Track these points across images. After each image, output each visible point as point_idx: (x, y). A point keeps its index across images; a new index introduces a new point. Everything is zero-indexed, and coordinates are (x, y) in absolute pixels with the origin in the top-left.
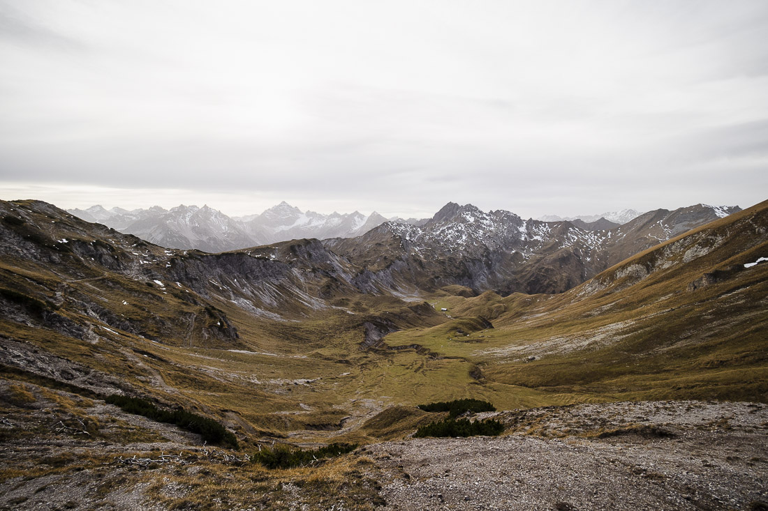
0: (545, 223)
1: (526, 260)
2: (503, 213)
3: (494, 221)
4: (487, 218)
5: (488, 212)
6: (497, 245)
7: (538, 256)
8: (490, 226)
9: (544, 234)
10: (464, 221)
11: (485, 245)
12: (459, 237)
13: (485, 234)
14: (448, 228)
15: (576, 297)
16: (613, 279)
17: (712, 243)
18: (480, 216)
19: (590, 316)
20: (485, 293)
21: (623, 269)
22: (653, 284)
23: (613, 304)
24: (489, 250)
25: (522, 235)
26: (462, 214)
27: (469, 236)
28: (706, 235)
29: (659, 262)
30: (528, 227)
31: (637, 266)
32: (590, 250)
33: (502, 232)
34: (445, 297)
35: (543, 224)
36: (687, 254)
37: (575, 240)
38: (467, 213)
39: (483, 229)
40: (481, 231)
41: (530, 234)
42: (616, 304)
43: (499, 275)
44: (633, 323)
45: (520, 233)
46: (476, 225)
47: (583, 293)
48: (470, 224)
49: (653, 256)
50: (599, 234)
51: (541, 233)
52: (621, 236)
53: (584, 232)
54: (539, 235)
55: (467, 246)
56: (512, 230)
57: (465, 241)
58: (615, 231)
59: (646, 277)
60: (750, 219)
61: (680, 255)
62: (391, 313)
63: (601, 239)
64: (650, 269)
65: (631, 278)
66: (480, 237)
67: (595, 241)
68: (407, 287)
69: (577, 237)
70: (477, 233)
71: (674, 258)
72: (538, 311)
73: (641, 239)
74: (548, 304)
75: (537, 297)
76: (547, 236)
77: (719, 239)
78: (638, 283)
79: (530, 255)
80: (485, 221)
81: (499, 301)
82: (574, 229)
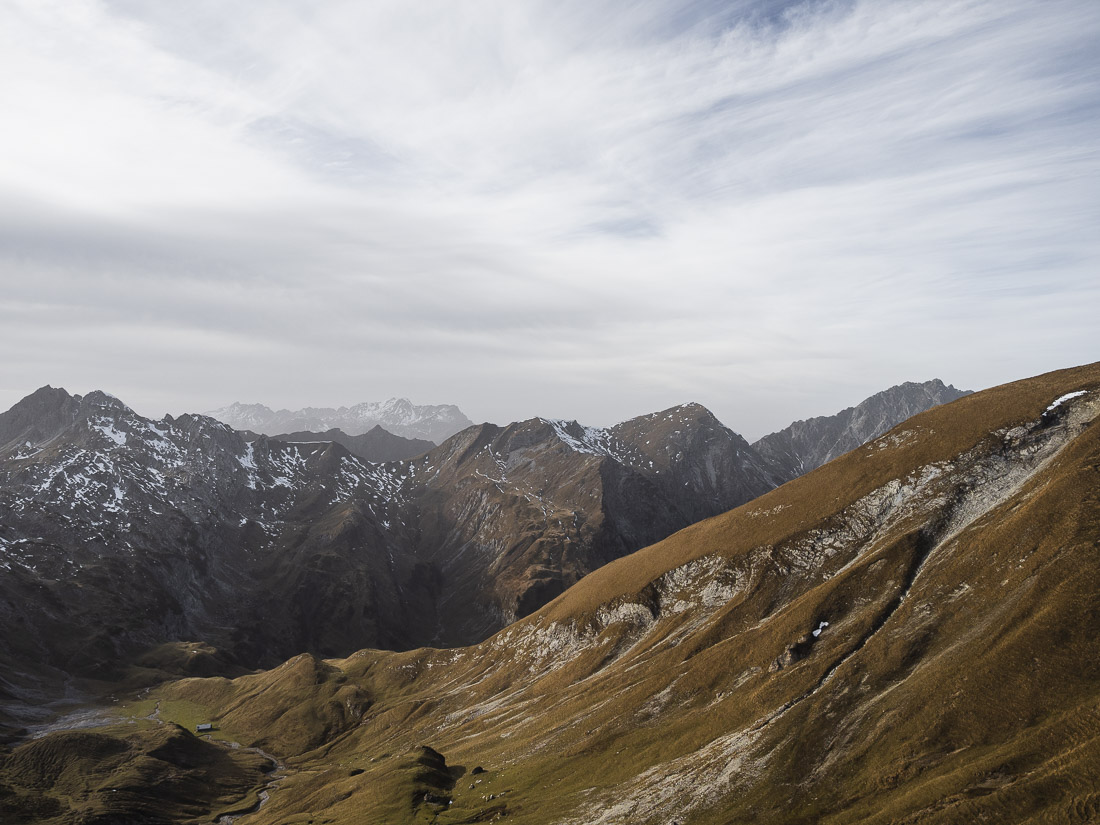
0: (292, 446)
1: (272, 539)
2: (199, 423)
3: (180, 443)
4: (161, 433)
5: (159, 416)
6: (205, 508)
7: (297, 528)
8: (172, 456)
9: (294, 471)
10: (100, 443)
11: (179, 512)
12: (106, 494)
13: (169, 481)
14: (72, 470)
15: (534, 659)
16: (597, 627)
17: (733, 580)
18: (143, 429)
19: (648, 716)
20: (297, 664)
21: (610, 608)
22: (698, 649)
23: (668, 690)
24: (192, 524)
25: (250, 477)
26: (90, 423)
27: (132, 488)
28: (716, 564)
29: (665, 601)
30: (259, 456)
31: (636, 606)
32: (386, 505)
33: (208, 472)
34: (167, 687)
35: (289, 449)
36: (707, 593)
37: (356, 485)
38: (103, 419)
39: (159, 466)
40: (155, 471)
41: (266, 473)
42: (673, 690)
43: (225, 587)
44: (758, 735)
45: (244, 471)
46: (138, 455)
47: (545, 652)
48: (121, 452)
49: (654, 590)
50: (394, 470)
51: (287, 470)
52: (433, 473)
53: (368, 465)
54: (284, 475)
55: (133, 517)
56: (227, 464)
57: (126, 504)
58: (419, 462)
59: (653, 625)
60: (768, 553)
61: (693, 592)
62: (126, 789)
63: (400, 480)
64: (656, 611)
65: (631, 626)
66: (162, 490)
67: (390, 485)
68: (33, 677)
69: (359, 477)
70: (150, 480)
71: (684, 596)
72: (463, 695)
73: (466, 479)
74: (467, 676)
75: (424, 659)
76: (301, 477)
77: (739, 575)
78: (646, 635)
79: (277, 526)
80: (156, 442)
81: (343, 680)
82: (351, 460)
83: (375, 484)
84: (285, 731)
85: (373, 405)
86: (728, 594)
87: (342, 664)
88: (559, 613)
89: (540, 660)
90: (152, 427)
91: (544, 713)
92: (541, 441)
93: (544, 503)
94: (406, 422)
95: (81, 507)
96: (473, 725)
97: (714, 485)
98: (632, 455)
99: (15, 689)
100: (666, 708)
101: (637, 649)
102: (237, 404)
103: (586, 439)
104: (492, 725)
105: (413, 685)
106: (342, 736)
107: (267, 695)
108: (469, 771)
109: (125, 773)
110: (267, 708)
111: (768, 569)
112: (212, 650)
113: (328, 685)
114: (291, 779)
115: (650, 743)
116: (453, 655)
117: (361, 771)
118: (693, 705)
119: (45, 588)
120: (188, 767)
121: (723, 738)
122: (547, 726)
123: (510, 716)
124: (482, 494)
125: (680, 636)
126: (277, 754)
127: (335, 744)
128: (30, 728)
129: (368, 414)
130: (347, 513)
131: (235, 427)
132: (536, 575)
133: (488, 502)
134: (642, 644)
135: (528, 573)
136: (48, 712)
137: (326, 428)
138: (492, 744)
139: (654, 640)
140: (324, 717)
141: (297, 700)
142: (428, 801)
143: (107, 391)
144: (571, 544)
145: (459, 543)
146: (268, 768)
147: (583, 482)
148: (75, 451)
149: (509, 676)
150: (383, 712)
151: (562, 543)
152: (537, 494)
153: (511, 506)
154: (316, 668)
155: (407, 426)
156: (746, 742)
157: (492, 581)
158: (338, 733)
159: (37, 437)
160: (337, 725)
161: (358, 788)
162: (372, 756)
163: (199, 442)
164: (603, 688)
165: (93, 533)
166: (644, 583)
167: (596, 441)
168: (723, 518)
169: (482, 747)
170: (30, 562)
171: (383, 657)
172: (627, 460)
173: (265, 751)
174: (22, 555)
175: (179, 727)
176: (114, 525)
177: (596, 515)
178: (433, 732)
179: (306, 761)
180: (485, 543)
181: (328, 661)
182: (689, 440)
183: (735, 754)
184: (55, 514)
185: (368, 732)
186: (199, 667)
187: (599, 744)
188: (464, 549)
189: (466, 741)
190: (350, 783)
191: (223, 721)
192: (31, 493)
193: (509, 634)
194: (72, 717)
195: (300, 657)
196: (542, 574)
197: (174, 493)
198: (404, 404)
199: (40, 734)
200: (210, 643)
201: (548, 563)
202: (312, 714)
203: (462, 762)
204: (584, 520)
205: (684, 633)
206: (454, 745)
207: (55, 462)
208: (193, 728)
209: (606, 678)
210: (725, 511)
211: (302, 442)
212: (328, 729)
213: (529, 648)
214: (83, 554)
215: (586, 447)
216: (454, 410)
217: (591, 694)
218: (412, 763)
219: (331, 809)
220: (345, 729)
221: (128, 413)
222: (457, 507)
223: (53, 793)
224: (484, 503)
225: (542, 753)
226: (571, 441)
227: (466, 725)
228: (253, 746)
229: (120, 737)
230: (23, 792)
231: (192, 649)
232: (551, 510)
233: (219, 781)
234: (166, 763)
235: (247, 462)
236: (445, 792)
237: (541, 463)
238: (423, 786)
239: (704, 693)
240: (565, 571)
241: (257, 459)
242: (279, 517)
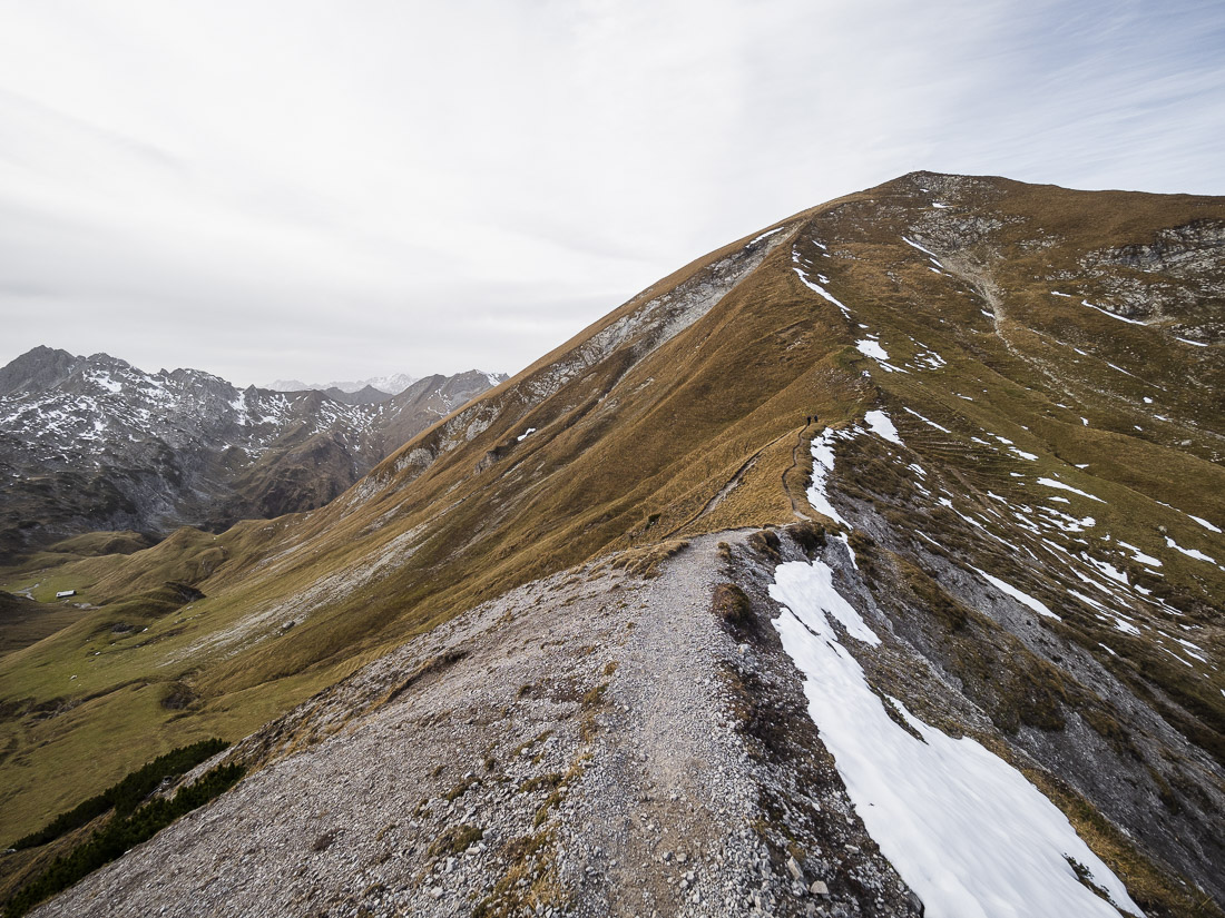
0: (280, 393)
1: (254, 460)
2: (191, 375)
3: (175, 391)
4: (156, 383)
5: (155, 371)
6: (187, 437)
7: (276, 451)
8: (166, 400)
9: (281, 411)
11: (159, 440)
12: (84, 427)
13: (154, 417)
14: (49, 408)
18: (139, 380)
20: (174, 535)
24: (170, 448)
25: (241, 416)
26: (85, 376)
27: (115, 423)
30: (250, 401)
32: (358, 435)
33: (196, 412)
35: (279, 397)
37: (333, 421)
38: (98, 372)
39: (150, 407)
40: (144, 411)
41: (256, 414)
43: (202, 495)
45: (234, 412)
46: (129, 400)
48: (114, 397)
50: (366, 411)
51: (275, 411)
52: (397, 411)
53: (345, 407)
54: (271, 415)
55: (110, 444)
56: (218, 407)
57: (105, 434)
58: (386, 404)
63: (371, 417)
66: (145, 424)
67: (363, 420)
69: (336, 415)
70: (134, 416)
73: (420, 414)
76: (286, 416)
79: (261, 451)
80: (151, 390)
82: (330, 403)
83: (350, 420)
90: (148, 379)
95: (50, 435)
131: (227, 380)
143: (112, 354)
148: (57, 394)
163: (192, 389)
165: (55, 454)
176: (84, 449)
197: (157, 426)
207: (29, 401)
211: (290, 391)
221: (125, 368)
235: (238, 405)
241: (248, 403)
242: (265, 445)
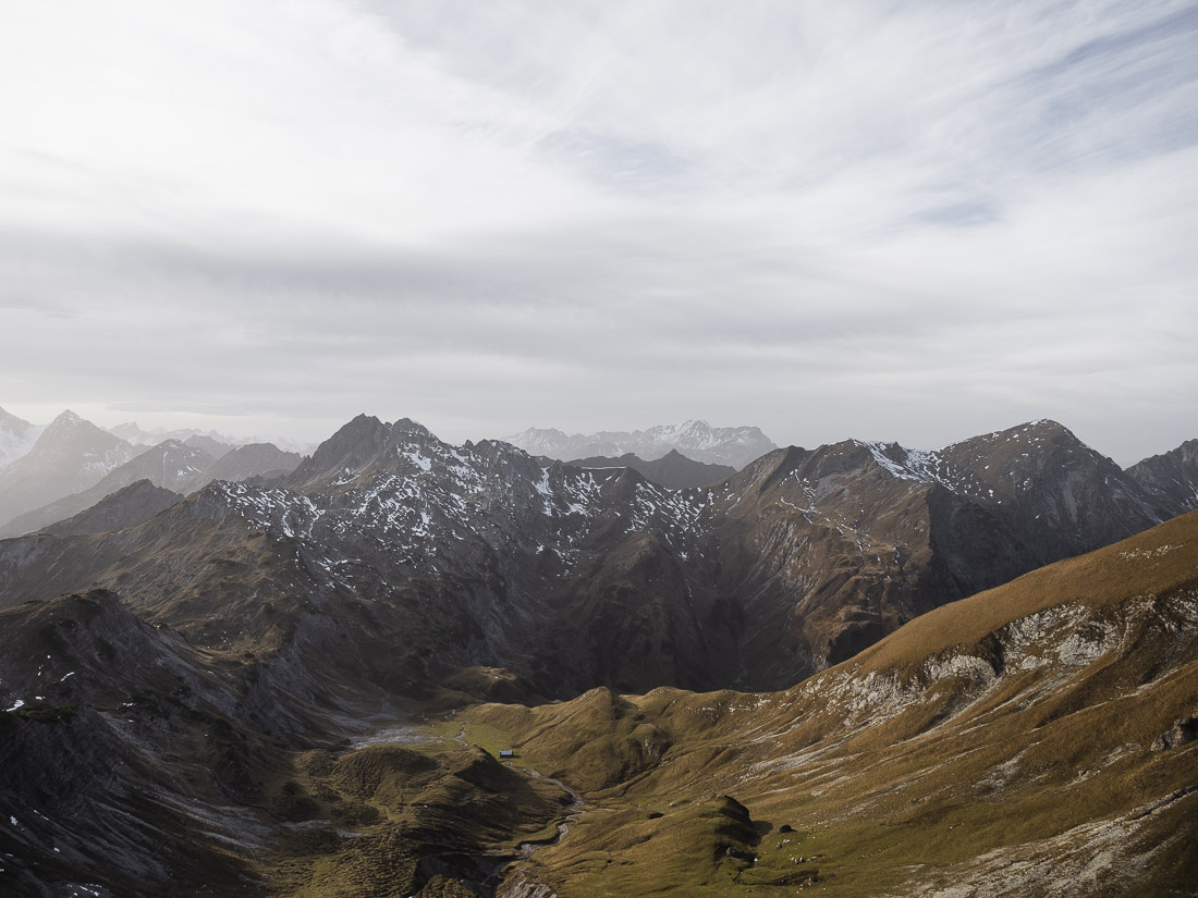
0: (586, 472)
1: (569, 568)
2: (496, 448)
3: (480, 469)
4: (462, 459)
5: (460, 443)
6: (504, 534)
7: (593, 557)
8: (473, 482)
9: (588, 497)
10: (408, 469)
11: (479, 537)
12: (414, 519)
13: (470, 506)
14: (385, 495)
15: (849, 711)
16: (924, 680)
17: (1101, 636)
18: (446, 455)
19: (988, 789)
20: (594, 697)
21: (940, 660)
22: (1055, 715)
23: (1015, 761)
24: (492, 550)
25: (546, 503)
26: (399, 450)
27: (437, 513)
28: (1077, 615)
29: (1010, 656)
30: (554, 482)
31: (973, 659)
32: (683, 535)
33: (506, 498)
34: (471, 711)
35: (583, 475)
36: (1066, 649)
37: (652, 513)
38: (410, 445)
39: (461, 491)
40: (457, 497)
41: (562, 500)
42: (1021, 761)
43: (524, 614)
44: (1137, 826)
45: (540, 498)
46: (441, 481)
47: (862, 705)
48: (426, 478)
49: (996, 642)
50: (692, 498)
51: (582, 496)
52: (734, 501)
53: (664, 492)
54: (579, 501)
55: (439, 542)
56: (524, 491)
57: (432, 529)
58: (719, 489)
59: (995, 683)
60: (1150, 604)
61: (1045, 647)
62: (436, 806)
63: (698, 508)
64: (998, 667)
65: (967, 682)
66: (464, 516)
67: (688, 513)
68: (354, 691)
69: (655, 504)
70: (453, 505)
71: (1035, 650)
72: (768, 745)
73: (771, 508)
74: (773, 724)
75: (725, 702)
76: (596, 504)
77: (1109, 629)
78: (986, 693)
79: (573, 554)
80: (457, 468)
81: (641, 718)
82: (646, 487)
83: (671, 512)
84: (583, 765)
85: (668, 427)
86: (1093, 651)
87: (639, 701)
88: (877, 661)
89: (856, 715)
90: (454, 453)
91: (861, 774)
92: (854, 467)
93: (860, 536)
94: (703, 446)
95: (393, 530)
96: (780, 779)
97: (1074, 519)
98: (967, 482)
99: (340, 701)
100: (1012, 782)
101: (974, 709)
102: (532, 429)
103: (909, 464)
104: (801, 780)
105: (715, 728)
106: (639, 776)
107: (565, 726)
108: (777, 828)
109: (434, 791)
110: (565, 740)
111: (1149, 623)
112: (512, 677)
113: (625, 722)
114: (589, 815)
115: (992, 821)
116: (757, 700)
117: (661, 815)
118: (1047, 782)
119: (364, 607)
120: (492, 792)
121: (1088, 826)
122: (866, 788)
123: (822, 772)
124: (788, 525)
125: (1031, 698)
126: (575, 788)
127: (632, 784)
128: (354, 738)
129: (664, 438)
130: (643, 542)
131: (531, 453)
132: (850, 617)
133: (795, 533)
134: (980, 704)
135: (841, 614)
136: (368, 725)
137: (620, 453)
138: (802, 802)
139: (996, 700)
140: (622, 754)
141: (595, 735)
142: (731, 855)
143: (414, 419)
144: (893, 584)
145: (763, 578)
146: (567, 801)
147: (906, 513)
148: (387, 477)
149: (820, 728)
150: (682, 754)
151: (881, 583)
152: (851, 526)
153: (821, 539)
154: (614, 702)
155: (704, 450)
156: (1118, 833)
157: (800, 621)
158: (635, 773)
159: (354, 463)
160: (635, 764)
161: (657, 833)
162: (671, 801)
163: (498, 468)
164: (932, 751)
165: (403, 556)
166: (983, 633)
167: (921, 466)
168: (1086, 560)
169: (792, 804)
170: (350, 581)
171: (682, 696)
172: (960, 488)
173: (564, 783)
174: (343, 575)
175: (483, 751)
176: (421, 548)
177: (923, 552)
178: (735, 782)
179: (605, 798)
180: (792, 579)
181: (625, 697)
182: (1040, 464)
183: (1105, 846)
184: (370, 537)
185: (667, 775)
186: (500, 693)
187: (927, 815)
188: (768, 584)
189: (771, 795)
190: (649, 826)
191: (524, 749)
192: (350, 517)
193: (820, 681)
194: (388, 732)
195: (597, 690)
196: (858, 617)
197: (475, 519)
198: (702, 427)
199: (362, 745)
200: (510, 670)
201: (865, 604)
202: (610, 749)
203: (768, 817)
204: (908, 556)
205: (1036, 694)
206: (759, 798)
207: (370, 487)
208: (495, 754)
209: (936, 740)
210: (1089, 551)
211: (597, 467)
212: (626, 767)
213: (843, 698)
214: (396, 577)
215: (909, 473)
216: (755, 432)
217: (917, 757)
218: (714, 813)
219: (629, 851)
220: (644, 768)
221: (432, 440)
222: (760, 539)
223: (373, 803)
224: (790, 534)
225: (859, 818)
226: (891, 466)
227: (772, 777)
228: (552, 777)
229: (431, 755)
230: (348, 799)
231: (494, 675)
232: (867, 544)
233: (520, 808)
234: (472, 785)
235: (543, 488)
236: (750, 848)
237: (854, 491)
238: (726, 839)
239: (1064, 767)
240: (885, 614)
241: (552, 486)
242: (575, 545)
